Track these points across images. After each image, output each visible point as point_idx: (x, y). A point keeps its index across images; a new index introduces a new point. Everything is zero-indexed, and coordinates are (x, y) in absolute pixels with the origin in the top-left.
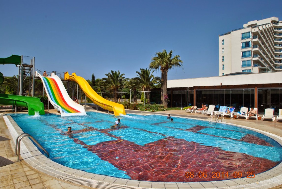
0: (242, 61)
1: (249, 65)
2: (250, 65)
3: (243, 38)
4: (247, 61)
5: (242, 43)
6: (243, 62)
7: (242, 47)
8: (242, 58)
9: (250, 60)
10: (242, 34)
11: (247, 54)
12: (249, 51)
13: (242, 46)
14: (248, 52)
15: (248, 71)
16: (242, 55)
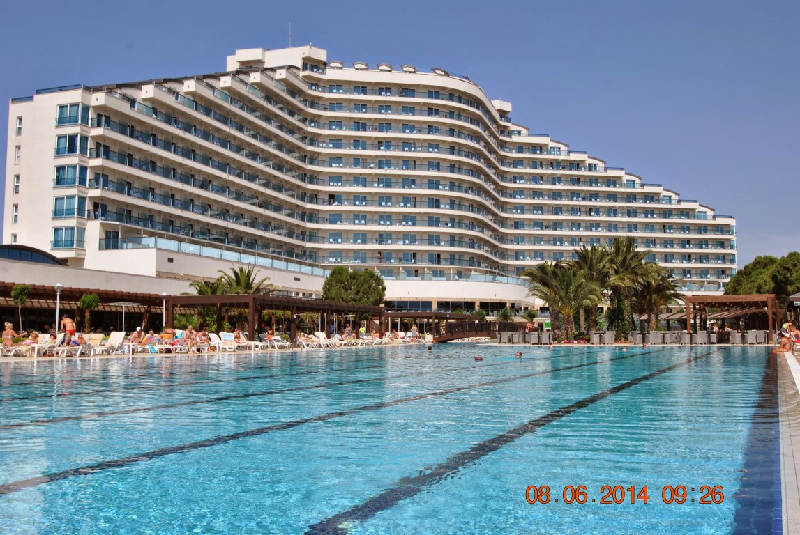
0: (56, 199)
1: (69, 213)
2: (74, 214)
3: (61, 121)
4: (68, 197)
5: (59, 137)
6: (58, 201)
7: (59, 152)
8: (55, 188)
9: (73, 197)
10: (61, 107)
11: (67, 174)
12: (74, 167)
13: (58, 148)
14: (71, 170)
15: (70, 231)
16: (58, 177)
